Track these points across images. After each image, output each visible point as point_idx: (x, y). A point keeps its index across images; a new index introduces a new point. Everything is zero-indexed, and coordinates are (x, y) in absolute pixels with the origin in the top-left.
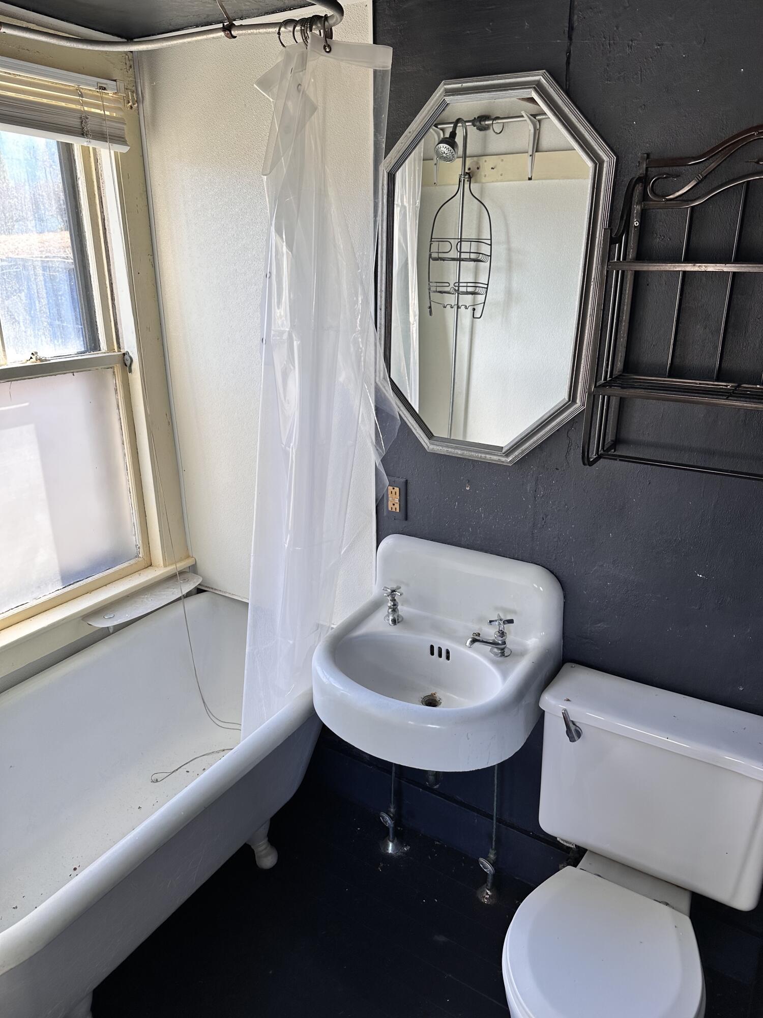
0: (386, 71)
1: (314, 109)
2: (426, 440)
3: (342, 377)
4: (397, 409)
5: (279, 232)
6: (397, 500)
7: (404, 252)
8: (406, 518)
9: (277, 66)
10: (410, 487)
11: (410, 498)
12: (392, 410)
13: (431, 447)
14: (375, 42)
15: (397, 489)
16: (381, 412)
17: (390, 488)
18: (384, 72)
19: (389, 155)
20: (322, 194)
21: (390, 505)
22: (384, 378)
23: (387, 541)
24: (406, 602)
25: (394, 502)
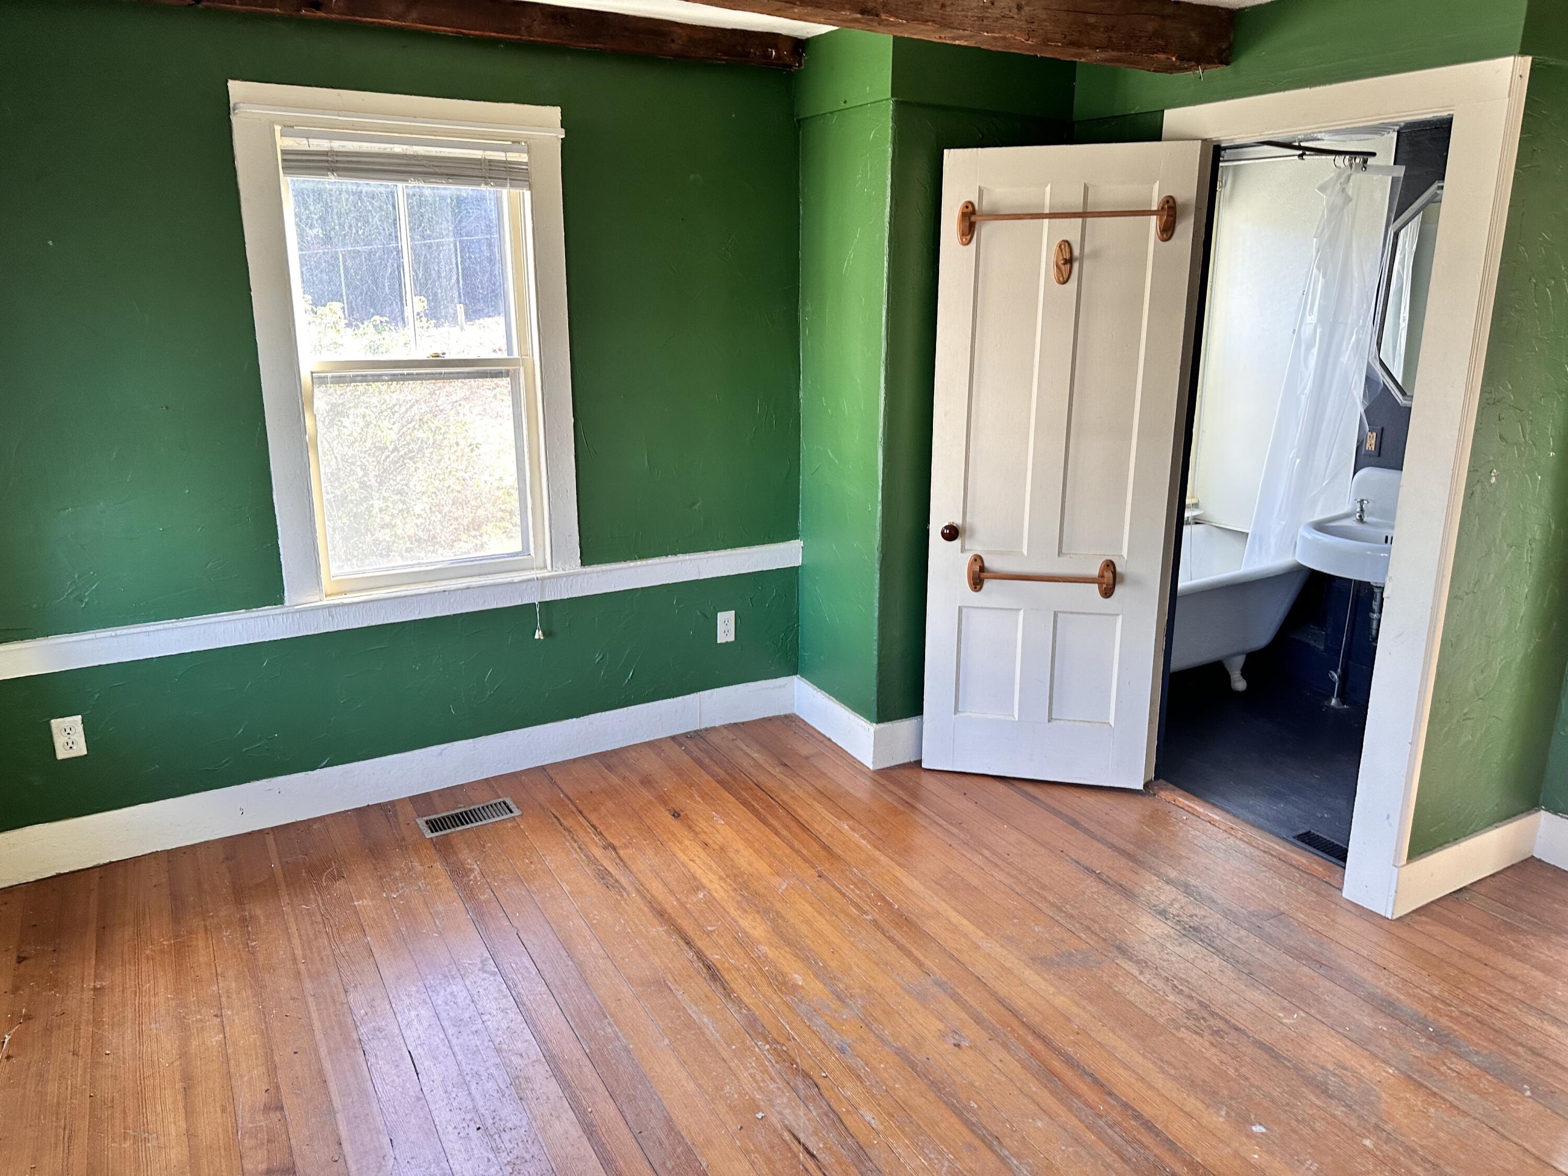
0: (1400, 177)
1: (1351, 200)
2: (1401, 397)
3: (1344, 359)
4: (1381, 378)
5: (1318, 268)
6: (1373, 442)
7: (1400, 277)
8: (1379, 455)
9: (1331, 179)
10: (1385, 432)
11: (1384, 438)
12: (1378, 377)
13: (1404, 402)
14: (1395, 163)
15: (1375, 434)
16: (1370, 380)
17: (1370, 434)
18: (1398, 178)
19: (1398, 220)
20: (1349, 246)
21: (1368, 445)
22: (1375, 357)
23: (1360, 473)
24: (1371, 514)
25: (1371, 444)
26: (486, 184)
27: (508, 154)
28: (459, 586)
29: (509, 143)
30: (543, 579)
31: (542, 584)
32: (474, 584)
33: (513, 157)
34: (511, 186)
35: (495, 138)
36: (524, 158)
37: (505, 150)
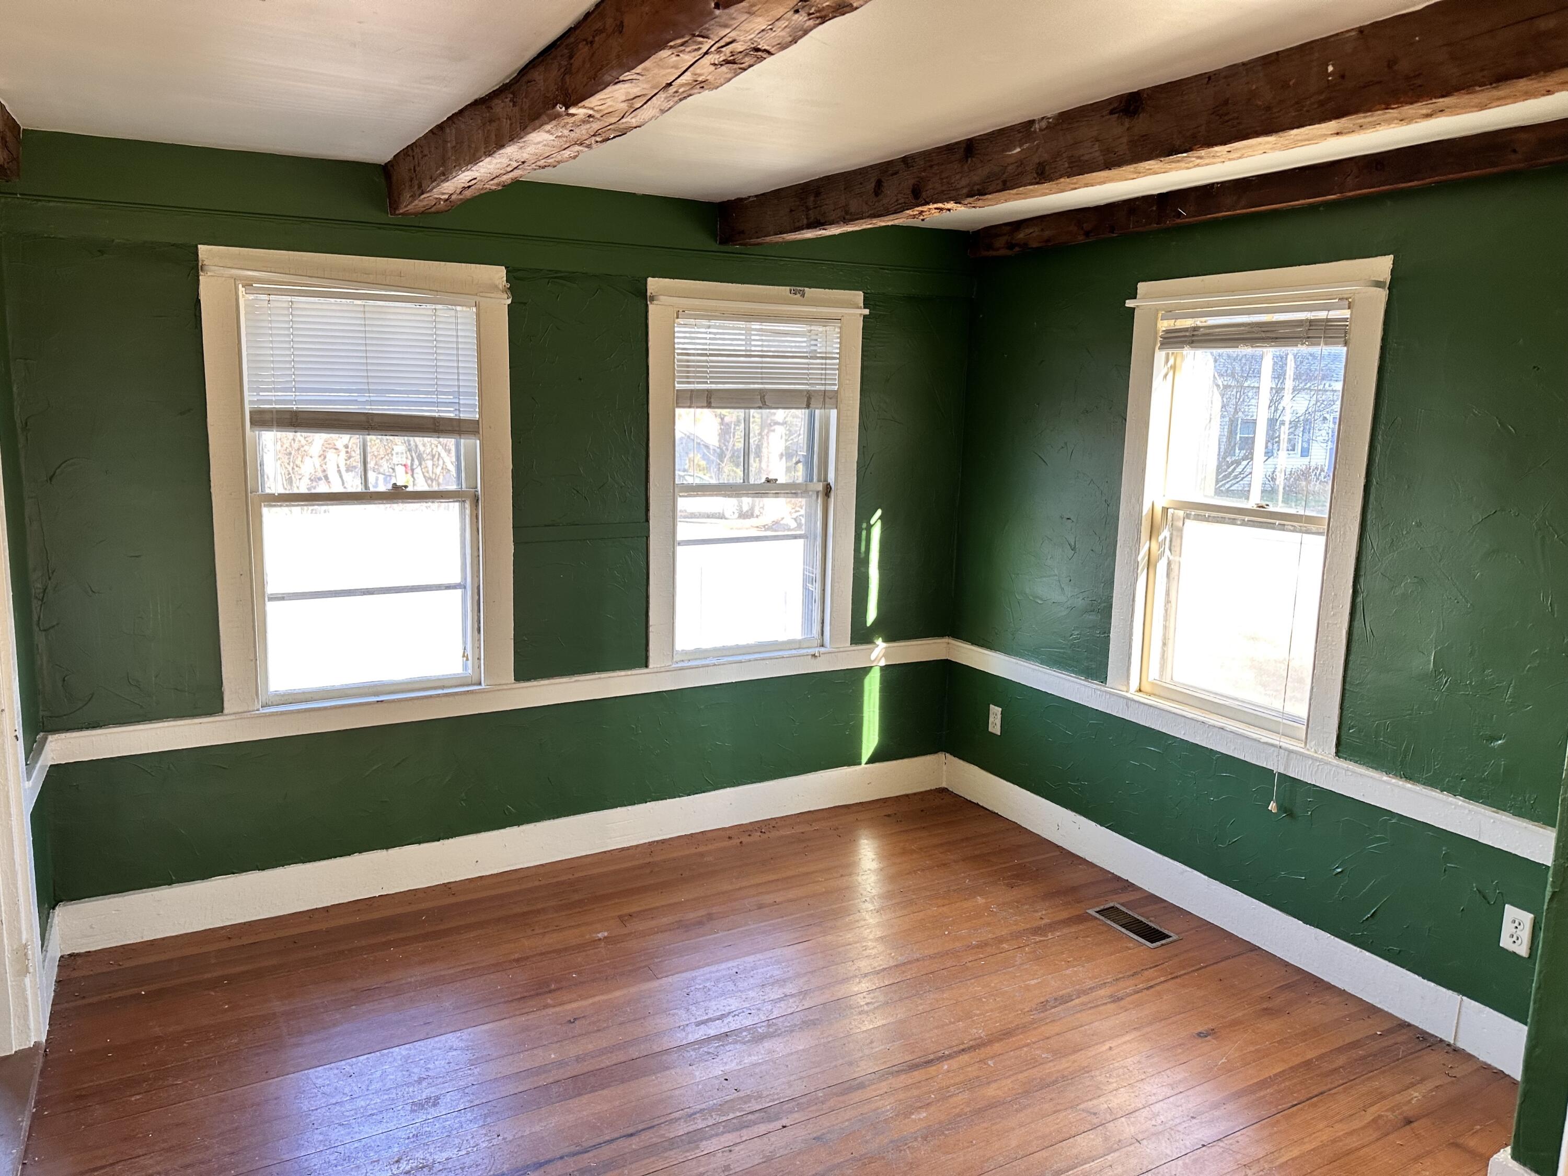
26: (1302, 344)
27: (1331, 313)
28: (1216, 724)
29: (1337, 300)
30: (1291, 752)
31: (1288, 755)
32: (1229, 728)
33: (1334, 314)
34: (1326, 344)
35: (1319, 298)
36: (1346, 313)
37: (1328, 308)
